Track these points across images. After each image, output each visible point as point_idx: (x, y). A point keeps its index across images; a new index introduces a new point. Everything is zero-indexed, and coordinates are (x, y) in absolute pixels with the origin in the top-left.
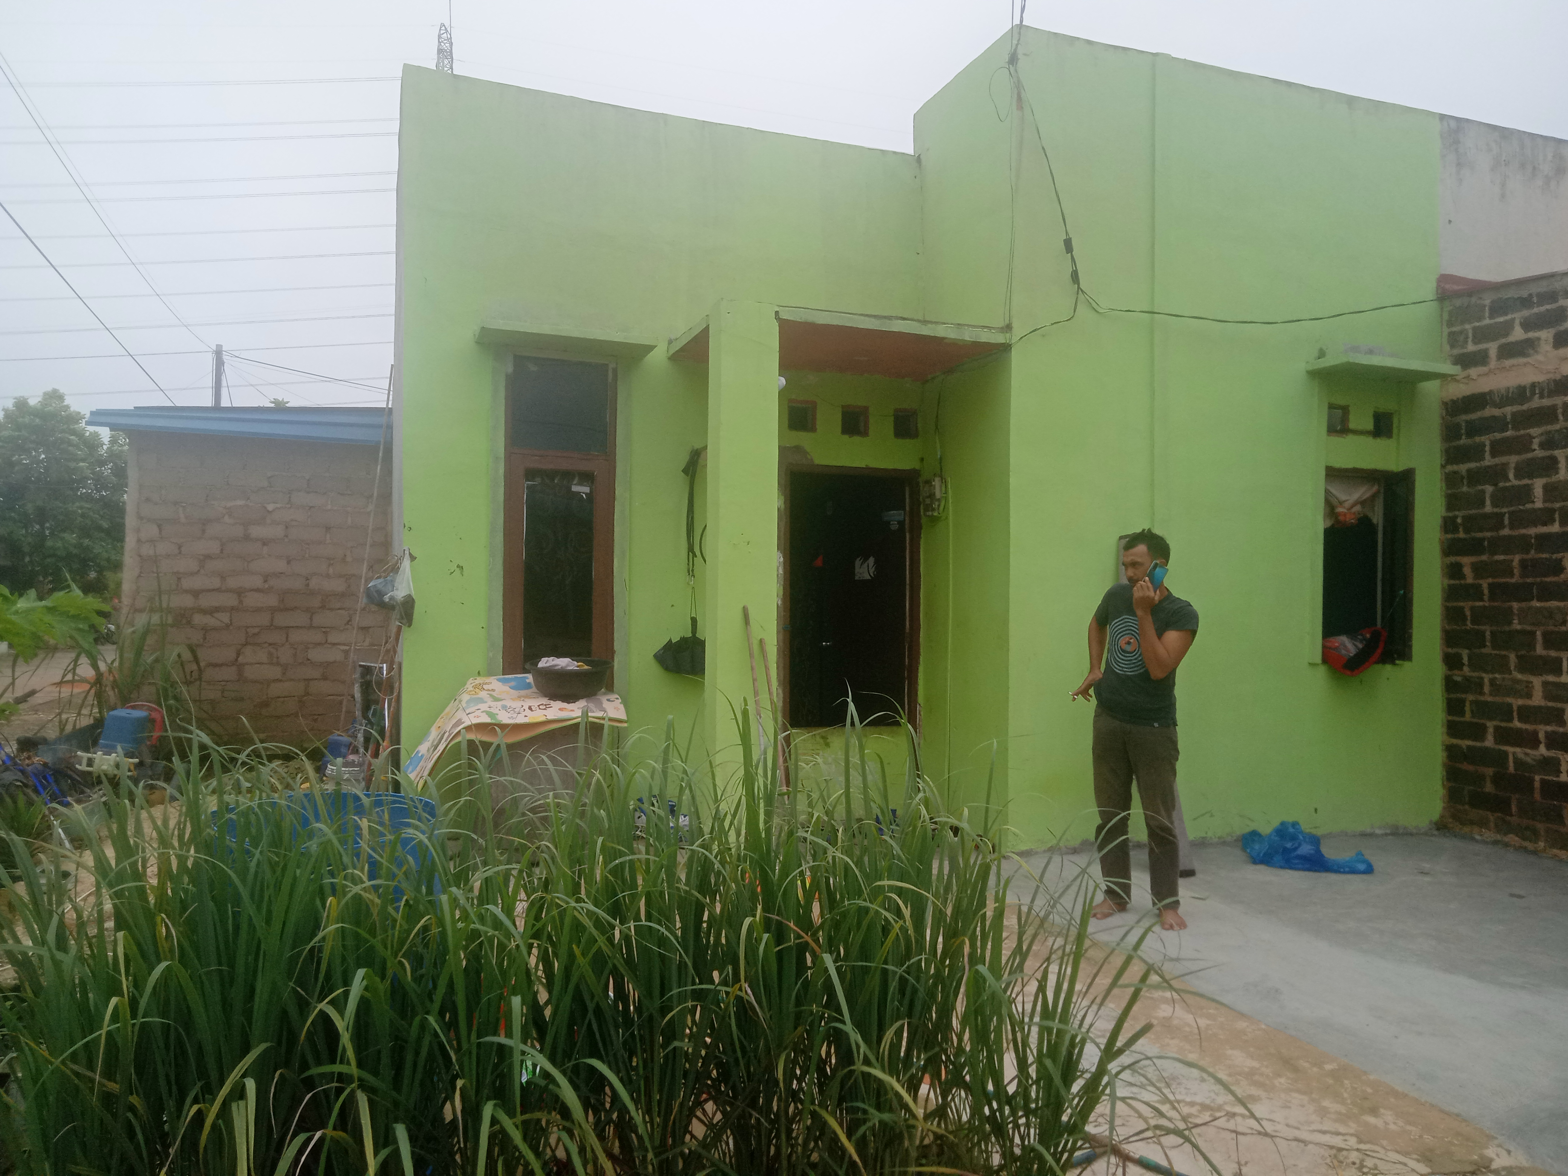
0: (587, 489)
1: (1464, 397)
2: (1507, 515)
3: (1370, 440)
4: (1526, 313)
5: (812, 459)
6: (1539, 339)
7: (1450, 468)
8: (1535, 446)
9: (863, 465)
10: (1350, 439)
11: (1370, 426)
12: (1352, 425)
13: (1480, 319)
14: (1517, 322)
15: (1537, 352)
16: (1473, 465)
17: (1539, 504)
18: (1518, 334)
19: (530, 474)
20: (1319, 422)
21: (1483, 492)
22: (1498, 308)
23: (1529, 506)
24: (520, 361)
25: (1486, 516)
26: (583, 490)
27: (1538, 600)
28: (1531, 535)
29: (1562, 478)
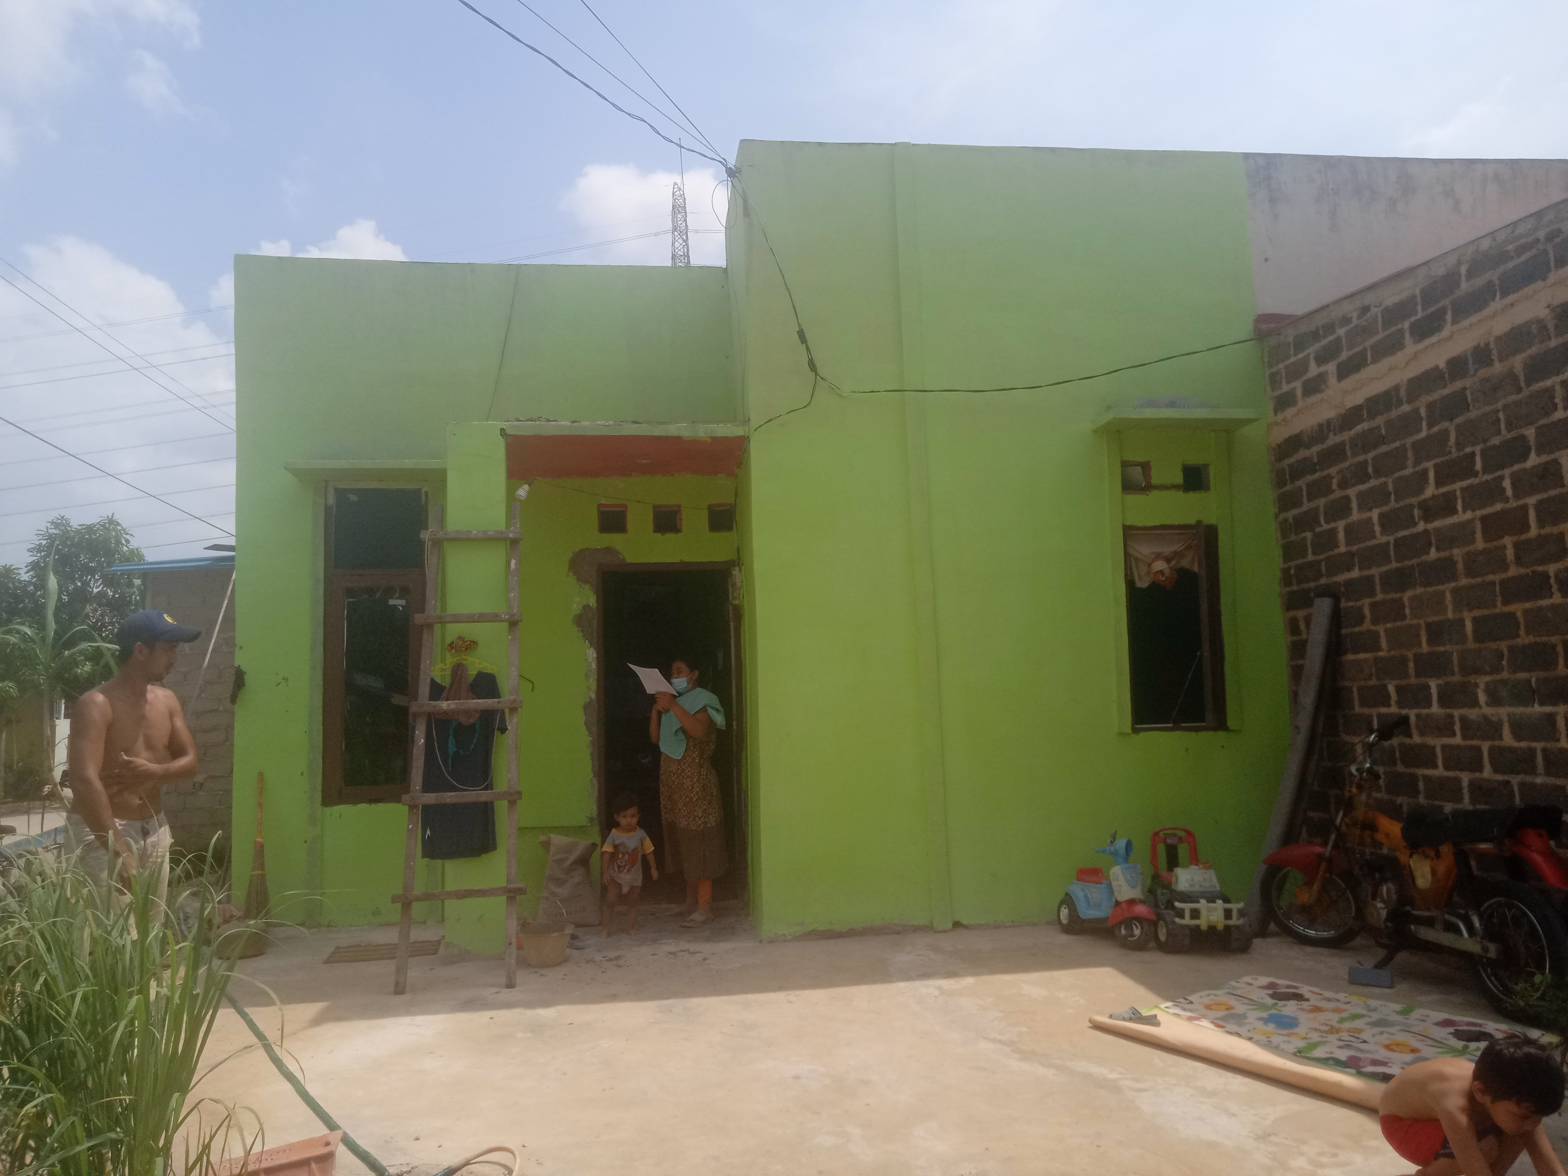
0: (403, 602)
1: (1285, 441)
2: (1323, 564)
3: (1180, 494)
4: (1317, 346)
5: (624, 559)
6: (1327, 372)
7: (1282, 516)
8: (1335, 487)
9: (677, 560)
10: (1154, 494)
11: (1179, 479)
12: (1155, 480)
13: (1288, 357)
14: (1312, 357)
15: (1327, 387)
16: (1295, 511)
17: (1343, 549)
18: (1314, 370)
19: (350, 592)
20: (1112, 483)
21: (1305, 539)
22: (1300, 344)
23: (1336, 551)
24: (341, 494)
25: (1311, 564)
26: (397, 602)
27: (1353, 653)
28: (1339, 583)
29: (1355, 519)
